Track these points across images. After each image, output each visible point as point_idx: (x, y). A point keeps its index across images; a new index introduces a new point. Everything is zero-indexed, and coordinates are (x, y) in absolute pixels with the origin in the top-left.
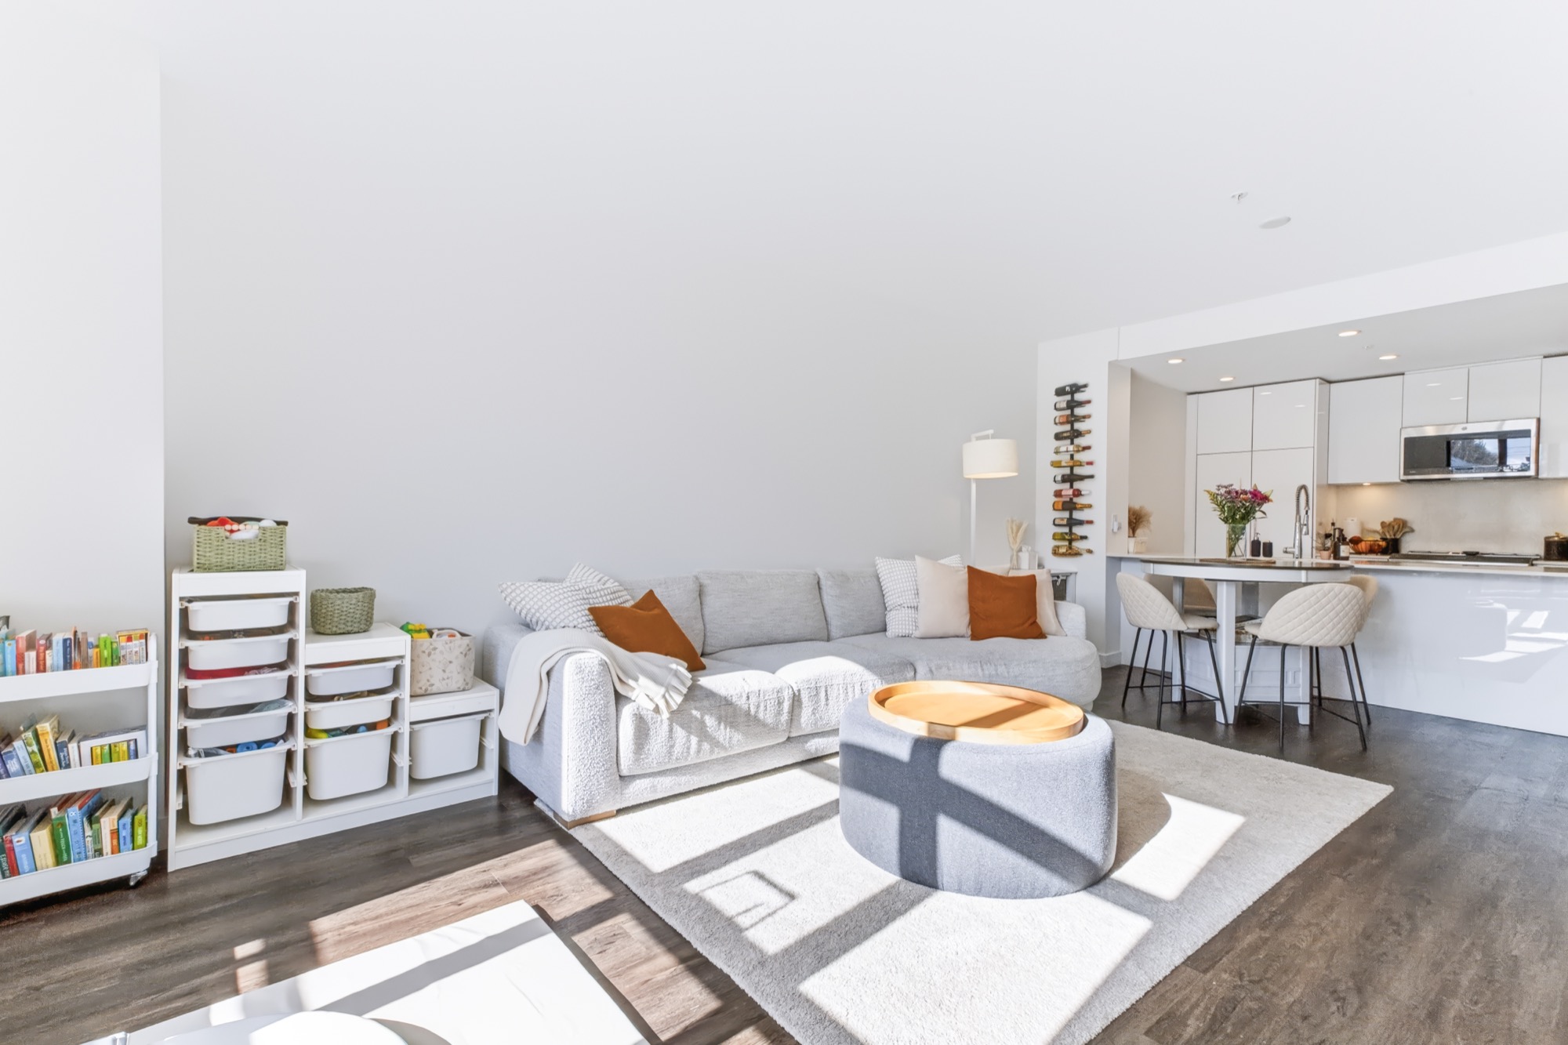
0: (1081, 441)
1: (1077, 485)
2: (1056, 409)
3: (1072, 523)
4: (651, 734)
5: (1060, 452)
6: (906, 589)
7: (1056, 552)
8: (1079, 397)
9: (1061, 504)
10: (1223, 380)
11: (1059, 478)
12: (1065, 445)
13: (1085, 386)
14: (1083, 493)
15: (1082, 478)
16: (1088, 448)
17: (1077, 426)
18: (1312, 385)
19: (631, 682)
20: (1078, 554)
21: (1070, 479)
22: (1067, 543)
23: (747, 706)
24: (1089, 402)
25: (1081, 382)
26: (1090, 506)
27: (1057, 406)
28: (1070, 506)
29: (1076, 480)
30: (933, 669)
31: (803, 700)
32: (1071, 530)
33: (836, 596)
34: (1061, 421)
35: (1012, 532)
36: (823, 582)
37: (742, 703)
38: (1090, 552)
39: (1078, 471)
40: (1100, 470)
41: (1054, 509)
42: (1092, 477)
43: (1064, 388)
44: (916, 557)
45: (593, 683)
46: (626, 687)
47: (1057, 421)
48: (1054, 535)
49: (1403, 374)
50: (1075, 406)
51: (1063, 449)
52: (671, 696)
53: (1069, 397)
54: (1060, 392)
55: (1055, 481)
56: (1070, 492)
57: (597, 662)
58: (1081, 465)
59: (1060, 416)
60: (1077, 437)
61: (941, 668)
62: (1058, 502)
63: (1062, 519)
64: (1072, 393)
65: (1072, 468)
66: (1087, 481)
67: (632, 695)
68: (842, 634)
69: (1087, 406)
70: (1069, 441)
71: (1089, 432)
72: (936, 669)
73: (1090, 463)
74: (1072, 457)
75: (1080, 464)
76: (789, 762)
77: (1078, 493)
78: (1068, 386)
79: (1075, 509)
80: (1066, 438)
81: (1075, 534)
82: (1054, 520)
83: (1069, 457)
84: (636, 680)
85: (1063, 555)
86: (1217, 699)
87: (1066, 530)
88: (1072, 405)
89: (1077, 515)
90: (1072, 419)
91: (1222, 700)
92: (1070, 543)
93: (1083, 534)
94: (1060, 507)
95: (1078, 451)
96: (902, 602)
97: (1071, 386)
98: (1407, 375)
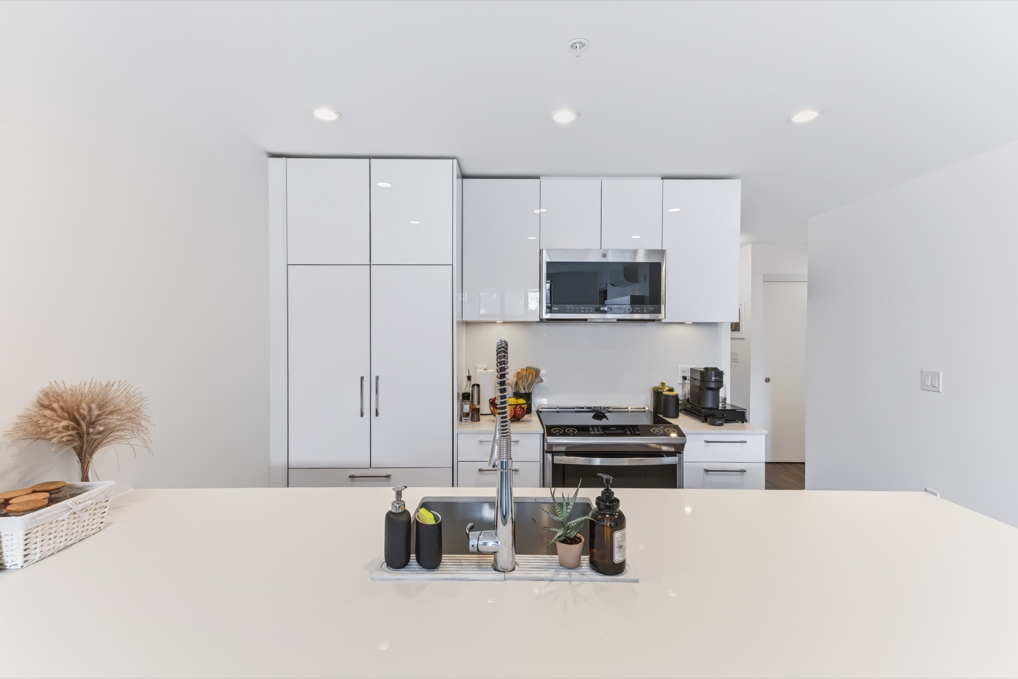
98: (543, 180)
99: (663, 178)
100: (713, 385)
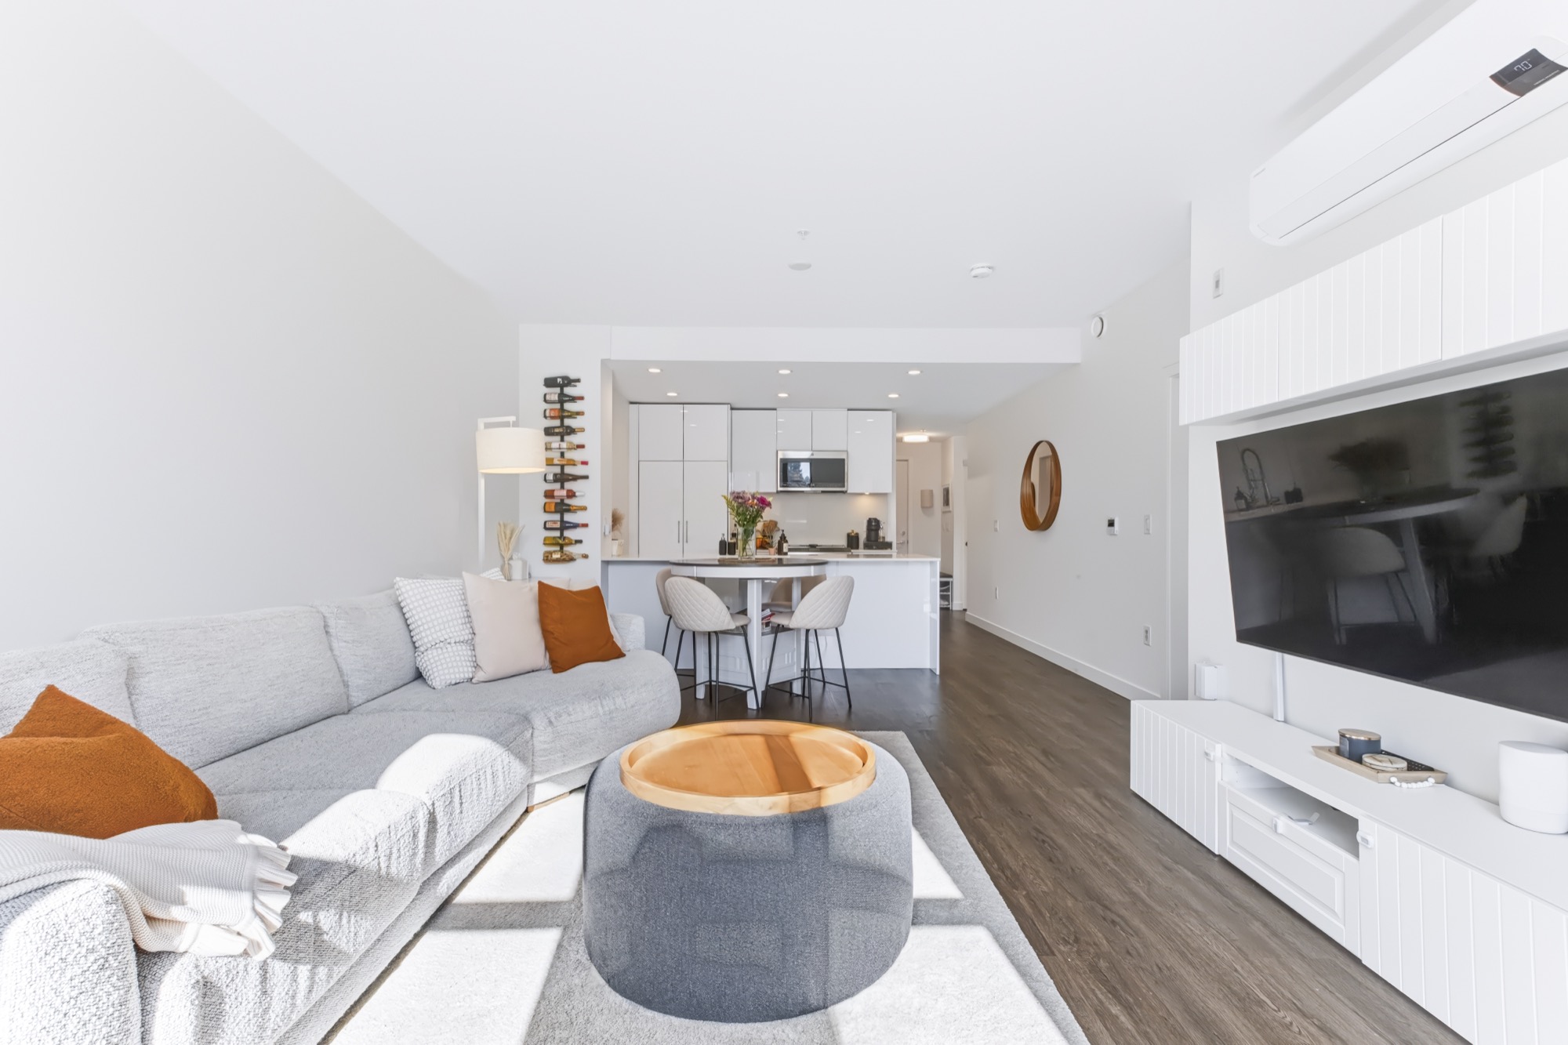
0: (575, 439)
1: (569, 485)
2: (545, 401)
3: (564, 526)
4: (227, 1007)
5: (551, 449)
6: (450, 618)
7: (548, 559)
8: (568, 390)
9: (553, 505)
10: (670, 394)
11: (550, 477)
12: (555, 442)
13: (578, 381)
14: (577, 494)
15: (575, 478)
16: (582, 446)
17: (568, 422)
18: (726, 408)
19: (176, 912)
20: (572, 559)
21: (562, 478)
22: (558, 548)
23: (375, 863)
24: (582, 398)
25: (572, 376)
26: (584, 509)
27: (548, 398)
28: (562, 508)
29: (569, 480)
30: (553, 720)
31: (438, 817)
32: (562, 534)
33: (353, 641)
34: (552, 415)
35: (506, 538)
36: (332, 622)
37: (367, 861)
38: (586, 556)
39: (568, 470)
40: (593, 470)
41: (545, 511)
42: (586, 477)
43: (555, 379)
44: (464, 574)
45: (92, 958)
46: (164, 929)
47: (548, 414)
48: (545, 539)
49: (775, 409)
50: (566, 401)
51: (555, 445)
52: (263, 904)
53: (558, 390)
54: (550, 382)
55: (545, 480)
56: (564, 493)
57: (100, 901)
58: (574, 465)
59: (551, 410)
60: (569, 434)
61: (560, 716)
62: (550, 503)
63: (555, 522)
64: (562, 387)
65: (562, 467)
66: (580, 482)
67: (181, 943)
68: (365, 697)
69: (579, 402)
70: (558, 438)
71: (582, 430)
72: (556, 718)
73: (585, 463)
74: (562, 455)
75: (573, 463)
76: (417, 928)
77: (571, 494)
78: (560, 377)
79: (569, 511)
80: (557, 434)
81: (568, 538)
82: (545, 523)
83: (559, 455)
84: (180, 901)
85: (557, 561)
86: (751, 688)
87: (557, 534)
88: (563, 399)
89: (568, 517)
90: (562, 415)
91: (754, 688)
92: (562, 548)
93: (578, 538)
94: (553, 509)
95: (569, 449)
96: (446, 637)
97: (565, 378)
98: (779, 412)
99: (848, 410)
100: (873, 528)
